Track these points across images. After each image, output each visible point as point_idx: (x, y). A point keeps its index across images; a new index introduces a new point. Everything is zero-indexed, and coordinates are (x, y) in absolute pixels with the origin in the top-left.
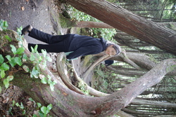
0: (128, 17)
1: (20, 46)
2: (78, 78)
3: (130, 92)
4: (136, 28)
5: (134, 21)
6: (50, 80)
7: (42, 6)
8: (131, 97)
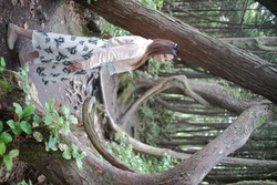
0: (193, 37)
1: (27, 103)
2: (115, 126)
3: (200, 165)
4: (205, 56)
5: (202, 45)
6: (75, 152)
7: (55, 17)
8: (201, 173)
